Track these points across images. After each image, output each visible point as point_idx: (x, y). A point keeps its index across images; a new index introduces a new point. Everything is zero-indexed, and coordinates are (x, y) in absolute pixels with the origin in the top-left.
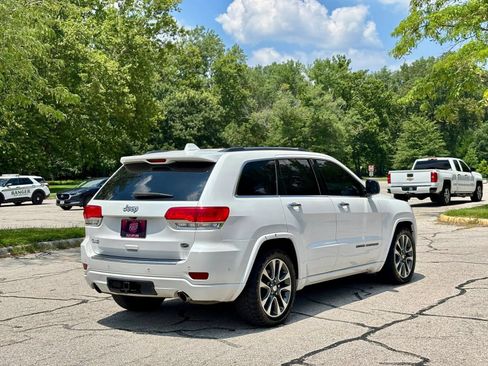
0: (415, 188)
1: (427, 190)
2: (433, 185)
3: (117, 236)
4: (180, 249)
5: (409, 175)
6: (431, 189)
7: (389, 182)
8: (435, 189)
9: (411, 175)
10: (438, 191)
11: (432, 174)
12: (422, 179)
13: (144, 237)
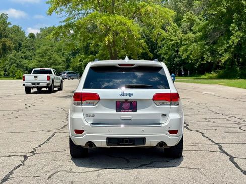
0: (38, 84)
1: (45, 85)
2: (48, 82)
3: (114, 111)
4: (161, 117)
5: (35, 77)
6: (47, 84)
7: (24, 80)
8: (49, 84)
9: (37, 77)
10: (50, 85)
11: (48, 77)
12: (43, 79)
13: (136, 111)
